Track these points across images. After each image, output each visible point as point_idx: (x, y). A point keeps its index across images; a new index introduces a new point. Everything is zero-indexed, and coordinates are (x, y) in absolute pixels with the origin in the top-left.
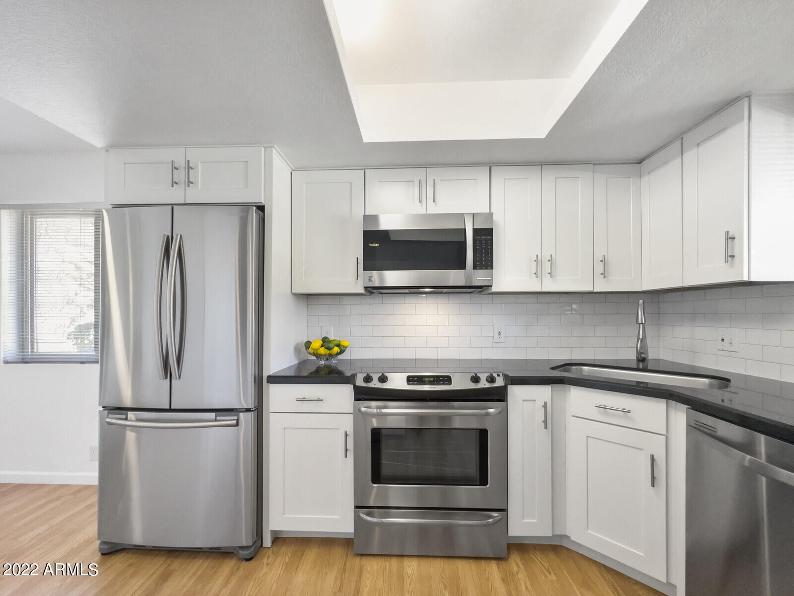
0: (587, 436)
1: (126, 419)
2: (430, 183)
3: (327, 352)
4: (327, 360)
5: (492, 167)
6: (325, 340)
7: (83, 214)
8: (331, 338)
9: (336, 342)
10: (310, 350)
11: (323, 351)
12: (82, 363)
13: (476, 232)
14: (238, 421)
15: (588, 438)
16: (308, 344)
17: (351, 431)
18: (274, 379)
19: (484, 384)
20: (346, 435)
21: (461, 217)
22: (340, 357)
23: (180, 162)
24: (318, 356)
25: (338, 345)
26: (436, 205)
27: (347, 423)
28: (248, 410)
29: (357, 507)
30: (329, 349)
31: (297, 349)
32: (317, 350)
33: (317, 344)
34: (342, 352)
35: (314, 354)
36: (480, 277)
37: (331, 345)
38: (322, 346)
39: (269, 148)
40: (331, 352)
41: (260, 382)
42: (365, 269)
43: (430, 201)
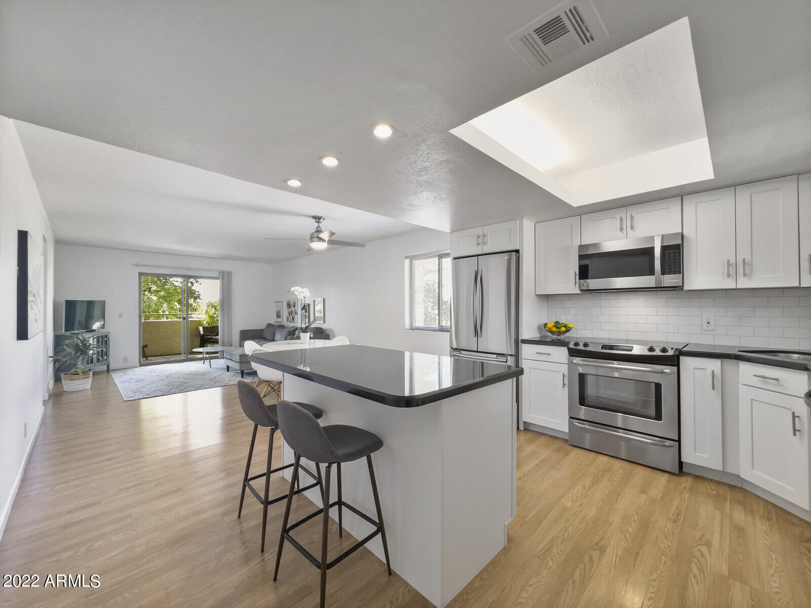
0: (752, 400)
1: (460, 354)
2: (629, 217)
3: (558, 330)
4: (558, 335)
5: (684, 197)
6: (557, 323)
7: (435, 256)
8: (561, 322)
9: (563, 325)
10: (547, 329)
11: (554, 329)
12: (434, 331)
13: (664, 249)
14: (507, 360)
15: (753, 401)
16: (546, 325)
17: (566, 374)
18: (524, 342)
19: (657, 352)
20: (564, 376)
21: (652, 239)
22: (567, 334)
23: (481, 234)
24: (552, 332)
25: (565, 327)
26: (634, 231)
27: (565, 369)
28: (511, 355)
29: (570, 417)
30: (558, 328)
31: (539, 328)
32: (551, 328)
33: (550, 325)
34: (567, 331)
35: (549, 331)
36: (669, 280)
37: (560, 326)
38: (554, 326)
39: (521, 219)
40: (560, 330)
41: (518, 342)
42: (579, 279)
43: (629, 229)
